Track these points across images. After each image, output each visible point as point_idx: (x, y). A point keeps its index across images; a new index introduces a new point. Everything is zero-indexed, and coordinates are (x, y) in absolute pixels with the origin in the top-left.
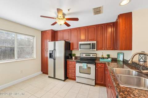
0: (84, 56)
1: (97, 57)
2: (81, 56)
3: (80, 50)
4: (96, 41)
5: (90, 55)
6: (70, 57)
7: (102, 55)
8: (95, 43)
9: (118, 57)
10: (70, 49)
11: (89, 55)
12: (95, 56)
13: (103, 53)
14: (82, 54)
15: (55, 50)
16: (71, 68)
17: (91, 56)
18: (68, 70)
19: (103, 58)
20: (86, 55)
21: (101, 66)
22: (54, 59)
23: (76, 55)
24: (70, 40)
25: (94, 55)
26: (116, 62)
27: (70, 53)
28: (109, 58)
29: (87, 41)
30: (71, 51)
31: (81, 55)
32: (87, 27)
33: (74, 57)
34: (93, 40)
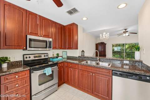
0: (32, 58)
1: (49, 57)
3: (28, 49)
5: (41, 56)
7: (53, 55)
8: (51, 41)
9: (63, 55)
11: (39, 57)
12: (47, 56)
13: (53, 52)
14: (28, 56)
19: (54, 58)
20: (35, 57)
21: (61, 65)
28: (59, 57)
29: (41, 36)
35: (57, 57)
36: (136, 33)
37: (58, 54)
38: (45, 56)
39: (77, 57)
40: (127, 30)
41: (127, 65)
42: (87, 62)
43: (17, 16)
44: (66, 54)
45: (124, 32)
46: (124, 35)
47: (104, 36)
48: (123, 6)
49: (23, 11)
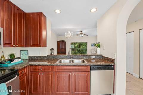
35: (11, 60)
36: (87, 35)
37: (13, 55)
39: (45, 57)
40: (82, 32)
41: (93, 59)
42: (60, 62)
44: (26, 53)
45: (80, 33)
46: (80, 36)
47: (68, 34)
48: (94, 10)
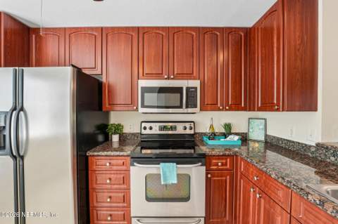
0: (156, 130)
1: (196, 131)
2: (144, 132)
3: (141, 110)
4: (199, 81)
5: (175, 128)
6: (101, 138)
7: (211, 127)
8: (196, 88)
9: (251, 130)
10: (100, 108)
11: (172, 128)
12: (191, 129)
14: (148, 125)
15: (22, 109)
16: (109, 186)
17: (180, 130)
18: (92, 195)
19: (213, 136)
20: (161, 129)
21: (223, 165)
22: (18, 158)
23: (126, 130)
24: (99, 72)
25: (188, 125)
26: (246, 145)
27: (99, 122)
28: (231, 134)
29: (168, 78)
30: (107, 114)
31: (145, 128)
32: (168, 29)
33: (115, 138)
34: (189, 76)
35: (225, 136)
37: (228, 126)
38: (185, 128)
43: (123, 47)
44: (262, 127)
49: (133, 31)
